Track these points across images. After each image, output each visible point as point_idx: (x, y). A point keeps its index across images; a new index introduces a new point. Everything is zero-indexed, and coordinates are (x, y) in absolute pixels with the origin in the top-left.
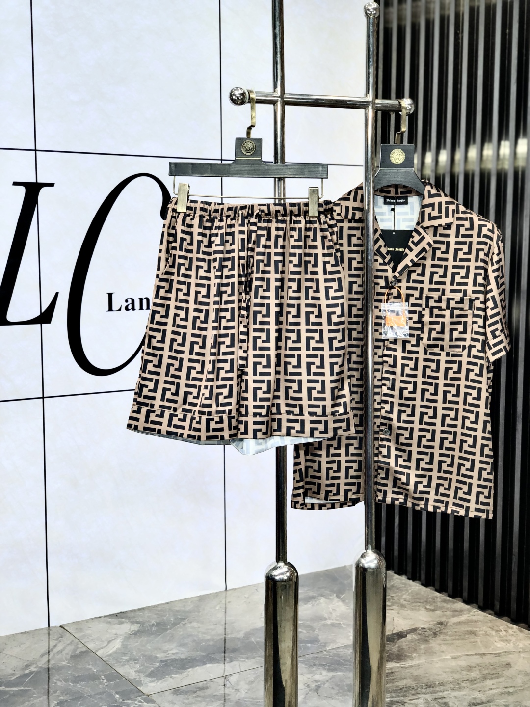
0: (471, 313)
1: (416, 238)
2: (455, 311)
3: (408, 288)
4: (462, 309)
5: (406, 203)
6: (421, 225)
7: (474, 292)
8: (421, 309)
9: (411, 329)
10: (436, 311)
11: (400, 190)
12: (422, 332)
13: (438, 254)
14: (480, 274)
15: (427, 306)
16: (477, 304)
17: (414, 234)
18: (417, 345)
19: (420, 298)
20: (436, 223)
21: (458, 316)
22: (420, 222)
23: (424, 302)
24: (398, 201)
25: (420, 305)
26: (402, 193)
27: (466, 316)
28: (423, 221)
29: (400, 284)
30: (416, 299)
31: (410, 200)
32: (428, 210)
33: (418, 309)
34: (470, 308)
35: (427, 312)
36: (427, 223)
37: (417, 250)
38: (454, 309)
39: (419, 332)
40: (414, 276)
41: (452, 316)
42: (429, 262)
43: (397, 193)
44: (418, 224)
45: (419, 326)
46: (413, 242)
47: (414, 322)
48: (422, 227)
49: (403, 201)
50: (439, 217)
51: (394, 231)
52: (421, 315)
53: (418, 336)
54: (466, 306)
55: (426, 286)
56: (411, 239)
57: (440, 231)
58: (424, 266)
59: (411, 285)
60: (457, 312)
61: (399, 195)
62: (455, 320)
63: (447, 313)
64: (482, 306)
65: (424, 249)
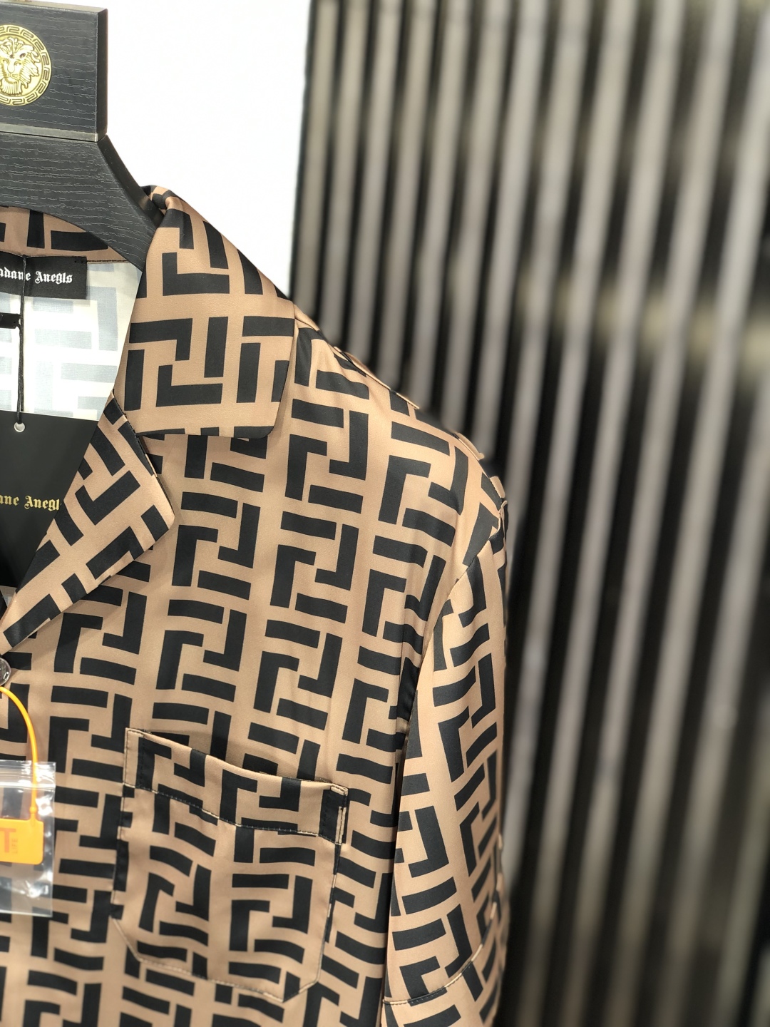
0: (327, 853)
1: (100, 481)
2: (258, 834)
3: (60, 694)
4: (290, 829)
5: (79, 290)
6: (124, 419)
7: (347, 764)
8: (115, 789)
9: (68, 867)
10: (179, 812)
11: (51, 225)
12: (120, 885)
13: (206, 558)
14: (381, 694)
15: (144, 779)
16: (359, 819)
17: (92, 456)
18: (97, 933)
19: (115, 742)
20: (193, 418)
21: (270, 855)
22: (122, 402)
23: (129, 761)
24: (42, 277)
25: (113, 773)
26: (60, 240)
27: (306, 856)
28: (134, 400)
29: (20, 677)
30: (98, 742)
31: (97, 277)
32: (158, 353)
33: (103, 787)
34: (327, 830)
35: (141, 806)
36: (149, 417)
37: (97, 536)
38: (250, 825)
39: (106, 884)
40: (90, 645)
41: (243, 851)
42: (160, 590)
43: (35, 237)
44: (112, 411)
45: (108, 857)
46: (82, 495)
47: (86, 841)
48: (126, 431)
49: (63, 278)
50: (211, 395)
51: (20, 416)
52: (116, 816)
53: (102, 897)
54: (308, 816)
55: (144, 695)
56: (77, 483)
57: (217, 454)
58: (137, 606)
59: (76, 679)
60: (263, 839)
61: (48, 250)
62: (256, 867)
63: (224, 835)
64: (378, 833)
65: (126, 541)
